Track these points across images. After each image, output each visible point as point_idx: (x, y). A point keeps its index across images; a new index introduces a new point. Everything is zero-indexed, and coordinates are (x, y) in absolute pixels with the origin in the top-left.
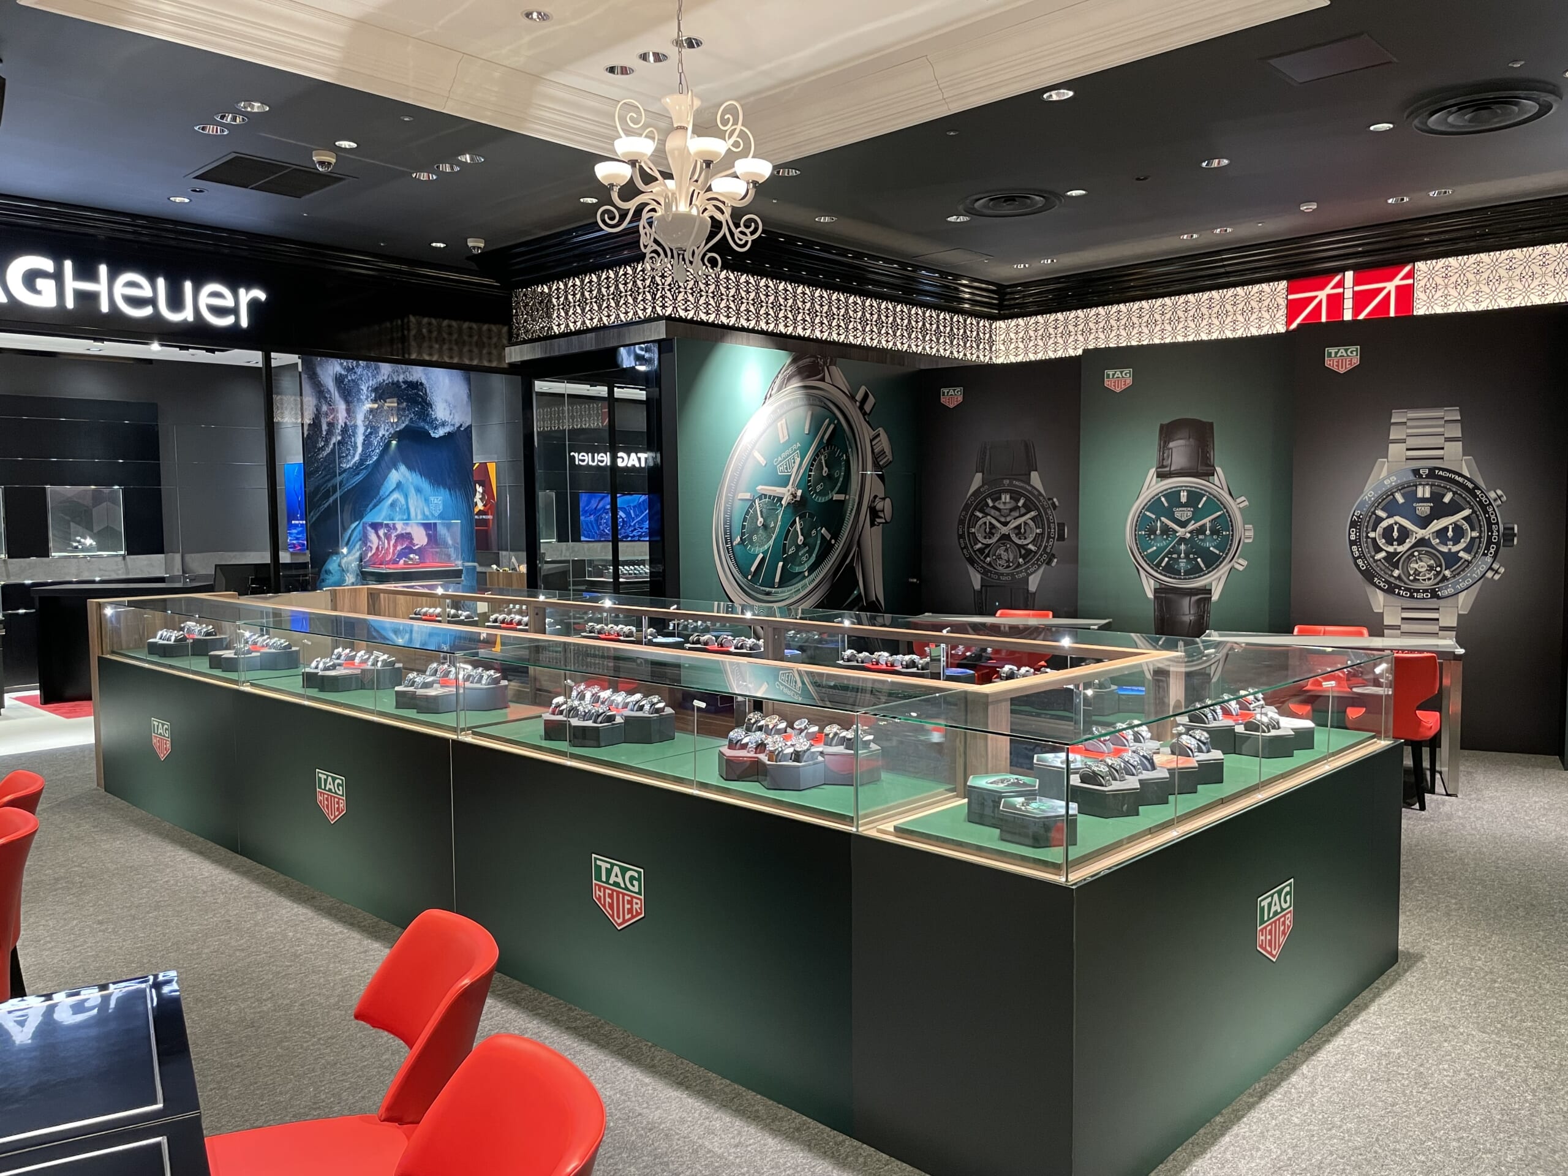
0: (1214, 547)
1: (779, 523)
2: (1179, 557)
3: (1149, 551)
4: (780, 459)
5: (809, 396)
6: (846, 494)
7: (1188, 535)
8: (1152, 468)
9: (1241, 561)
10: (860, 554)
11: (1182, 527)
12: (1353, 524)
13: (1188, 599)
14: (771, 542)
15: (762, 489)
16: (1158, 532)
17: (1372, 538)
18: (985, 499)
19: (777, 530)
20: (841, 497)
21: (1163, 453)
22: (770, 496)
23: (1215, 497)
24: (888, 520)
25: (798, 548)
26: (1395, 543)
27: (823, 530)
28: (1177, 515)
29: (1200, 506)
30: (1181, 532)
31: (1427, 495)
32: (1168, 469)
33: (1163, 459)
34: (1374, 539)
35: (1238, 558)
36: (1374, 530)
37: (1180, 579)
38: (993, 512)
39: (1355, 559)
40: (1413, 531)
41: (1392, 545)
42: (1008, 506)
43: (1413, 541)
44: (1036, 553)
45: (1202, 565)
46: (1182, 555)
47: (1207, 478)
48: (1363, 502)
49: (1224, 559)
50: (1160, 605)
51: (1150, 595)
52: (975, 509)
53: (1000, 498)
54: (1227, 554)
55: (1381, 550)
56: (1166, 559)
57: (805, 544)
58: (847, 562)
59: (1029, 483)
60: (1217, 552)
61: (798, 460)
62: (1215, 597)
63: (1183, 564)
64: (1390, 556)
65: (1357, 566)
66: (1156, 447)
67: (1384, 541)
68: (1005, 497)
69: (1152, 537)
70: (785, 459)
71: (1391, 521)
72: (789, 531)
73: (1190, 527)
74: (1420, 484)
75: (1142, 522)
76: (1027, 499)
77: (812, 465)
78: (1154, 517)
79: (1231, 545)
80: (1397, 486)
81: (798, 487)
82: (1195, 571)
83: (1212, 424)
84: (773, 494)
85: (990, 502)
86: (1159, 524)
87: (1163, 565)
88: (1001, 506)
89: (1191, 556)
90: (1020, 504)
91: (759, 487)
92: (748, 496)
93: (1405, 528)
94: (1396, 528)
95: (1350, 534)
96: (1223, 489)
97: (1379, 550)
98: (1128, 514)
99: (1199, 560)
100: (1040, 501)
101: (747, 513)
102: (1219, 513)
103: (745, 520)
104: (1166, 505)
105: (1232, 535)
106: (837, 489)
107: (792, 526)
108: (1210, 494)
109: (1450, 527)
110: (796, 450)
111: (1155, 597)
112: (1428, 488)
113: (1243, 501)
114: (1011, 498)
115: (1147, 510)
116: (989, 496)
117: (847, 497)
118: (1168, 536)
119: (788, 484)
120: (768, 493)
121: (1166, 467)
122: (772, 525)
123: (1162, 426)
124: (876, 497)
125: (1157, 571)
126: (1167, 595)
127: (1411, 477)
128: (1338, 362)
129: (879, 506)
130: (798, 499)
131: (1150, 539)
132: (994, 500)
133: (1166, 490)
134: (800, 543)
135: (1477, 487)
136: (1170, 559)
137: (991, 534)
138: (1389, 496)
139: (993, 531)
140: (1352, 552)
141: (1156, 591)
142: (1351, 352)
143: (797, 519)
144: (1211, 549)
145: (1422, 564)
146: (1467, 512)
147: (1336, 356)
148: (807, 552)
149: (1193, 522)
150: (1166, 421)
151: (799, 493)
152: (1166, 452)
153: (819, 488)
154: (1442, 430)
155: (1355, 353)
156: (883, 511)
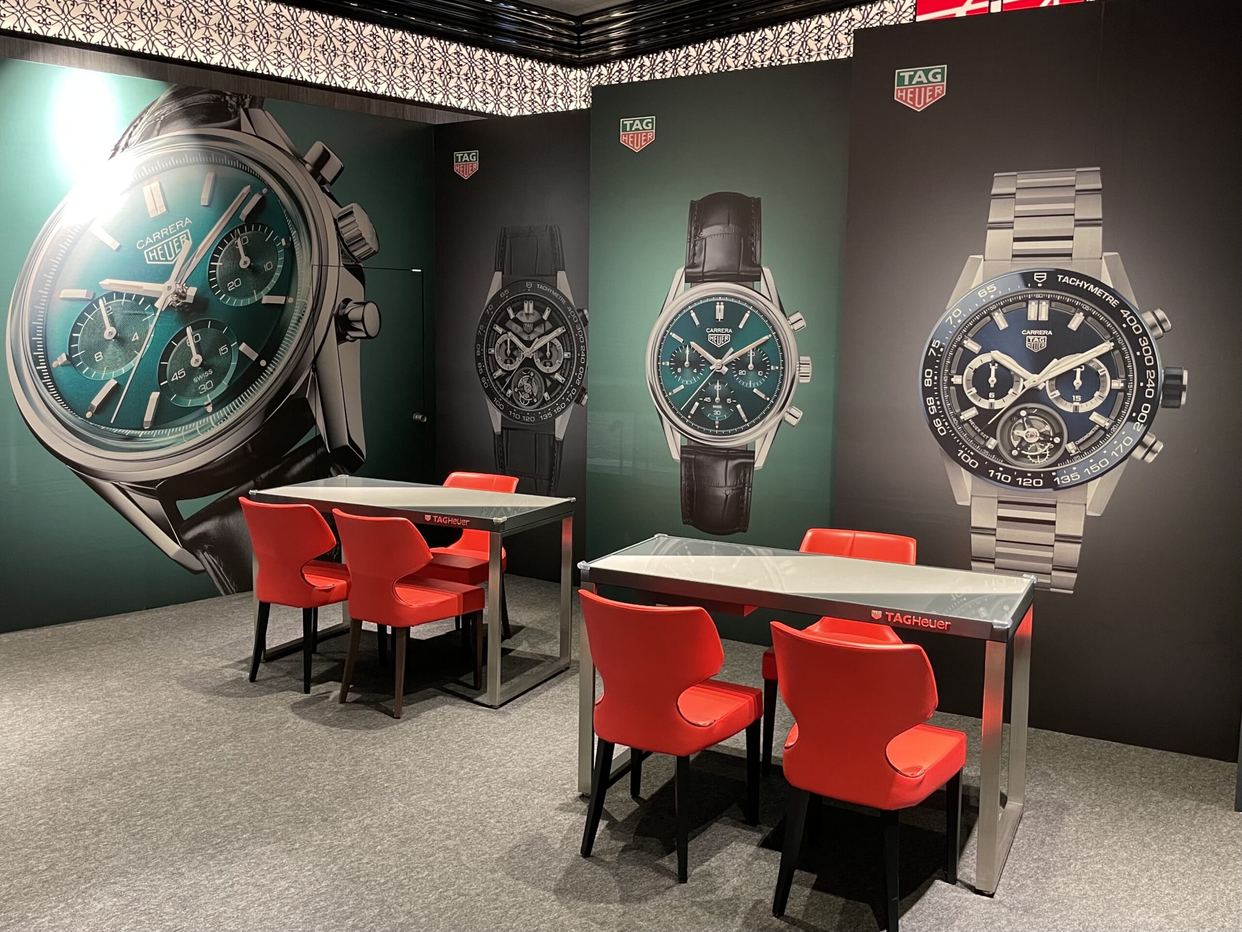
0: (758, 388)
1: (150, 335)
2: (713, 399)
3: (675, 391)
4: (149, 240)
5: (208, 151)
6: (287, 294)
7: (725, 369)
8: (679, 267)
9: (794, 411)
10: (318, 381)
11: (717, 358)
12: (930, 362)
13: (724, 463)
14: (134, 363)
15: (109, 283)
16: (687, 363)
17: (956, 385)
18: (504, 309)
19: (146, 345)
20: (280, 300)
21: (694, 246)
22: (129, 296)
23: (761, 313)
24: (372, 333)
25: (191, 372)
26: (992, 395)
27: (243, 347)
28: (711, 338)
29: (741, 326)
30: (716, 364)
31: (1044, 317)
32: (699, 270)
33: (694, 255)
34: (960, 387)
35: (791, 406)
36: (960, 372)
37: (714, 434)
38: (515, 327)
39: (931, 418)
40: (1019, 376)
41: (988, 398)
42: (532, 319)
43: (1020, 392)
44: (563, 385)
45: (743, 415)
46: (717, 399)
47: (750, 284)
48: (945, 326)
49: (772, 406)
50: (689, 469)
51: (676, 456)
52: (494, 322)
53: (522, 308)
54: (776, 400)
55: (969, 405)
56: (697, 404)
57: (204, 367)
58: (292, 392)
59: (554, 287)
60: (763, 396)
61: (187, 245)
62: (759, 463)
63: (718, 413)
64: (984, 415)
65: (934, 429)
66: (685, 236)
67: (974, 390)
68: (528, 307)
69: (679, 370)
70: (158, 241)
71: (986, 358)
72: (170, 347)
73: (728, 358)
74: (1033, 299)
75: (667, 348)
76: (554, 310)
77: (217, 251)
78: (681, 340)
79: (781, 387)
80: (996, 301)
81: (189, 283)
82: (733, 424)
83: (758, 201)
84: (135, 292)
85: (510, 311)
86: (687, 351)
87: (692, 412)
88: (523, 319)
89: (729, 400)
90: (545, 317)
91: (107, 281)
92: (82, 294)
93: (1009, 370)
94: (993, 369)
95: (924, 378)
96: (771, 301)
97: (966, 404)
98: (648, 338)
99: (739, 406)
100: (568, 313)
101: (81, 318)
102: (766, 338)
103: (76, 329)
104: (697, 323)
105: (783, 371)
106: (268, 288)
107: (177, 339)
108: (754, 307)
109: (1079, 371)
110: (181, 229)
111: (681, 458)
112: (1045, 306)
113: (798, 321)
114: (535, 308)
115: (673, 331)
116: (510, 304)
117: (291, 300)
118: (699, 370)
119: (167, 278)
120: (125, 291)
121: (697, 266)
122: (136, 337)
123: (693, 204)
124: (347, 301)
125: (684, 421)
126: (698, 457)
127: (1020, 287)
128: (913, 93)
129: (354, 313)
130: (190, 300)
131: (677, 373)
132: (515, 311)
133: (698, 300)
134: (193, 364)
135: (1123, 305)
136: (702, 403)
137: (511, 358)
138: (985, 316)
139: (515, 353)
140: (927, 407)
141: (684, 450)
142: (934, 76)
143: (189, 330)
144: (755, 390)
145: (1031, 430)
146: (1105, 347)
147: (910, 84)
148: (210, 378)
149: (731, 350)
150: (698, 198)
151: (192, 292)
152: (698, 243)
153: (232, 286)
154: (1070, 206)
155: (939, 77)
156: (362, 321)
